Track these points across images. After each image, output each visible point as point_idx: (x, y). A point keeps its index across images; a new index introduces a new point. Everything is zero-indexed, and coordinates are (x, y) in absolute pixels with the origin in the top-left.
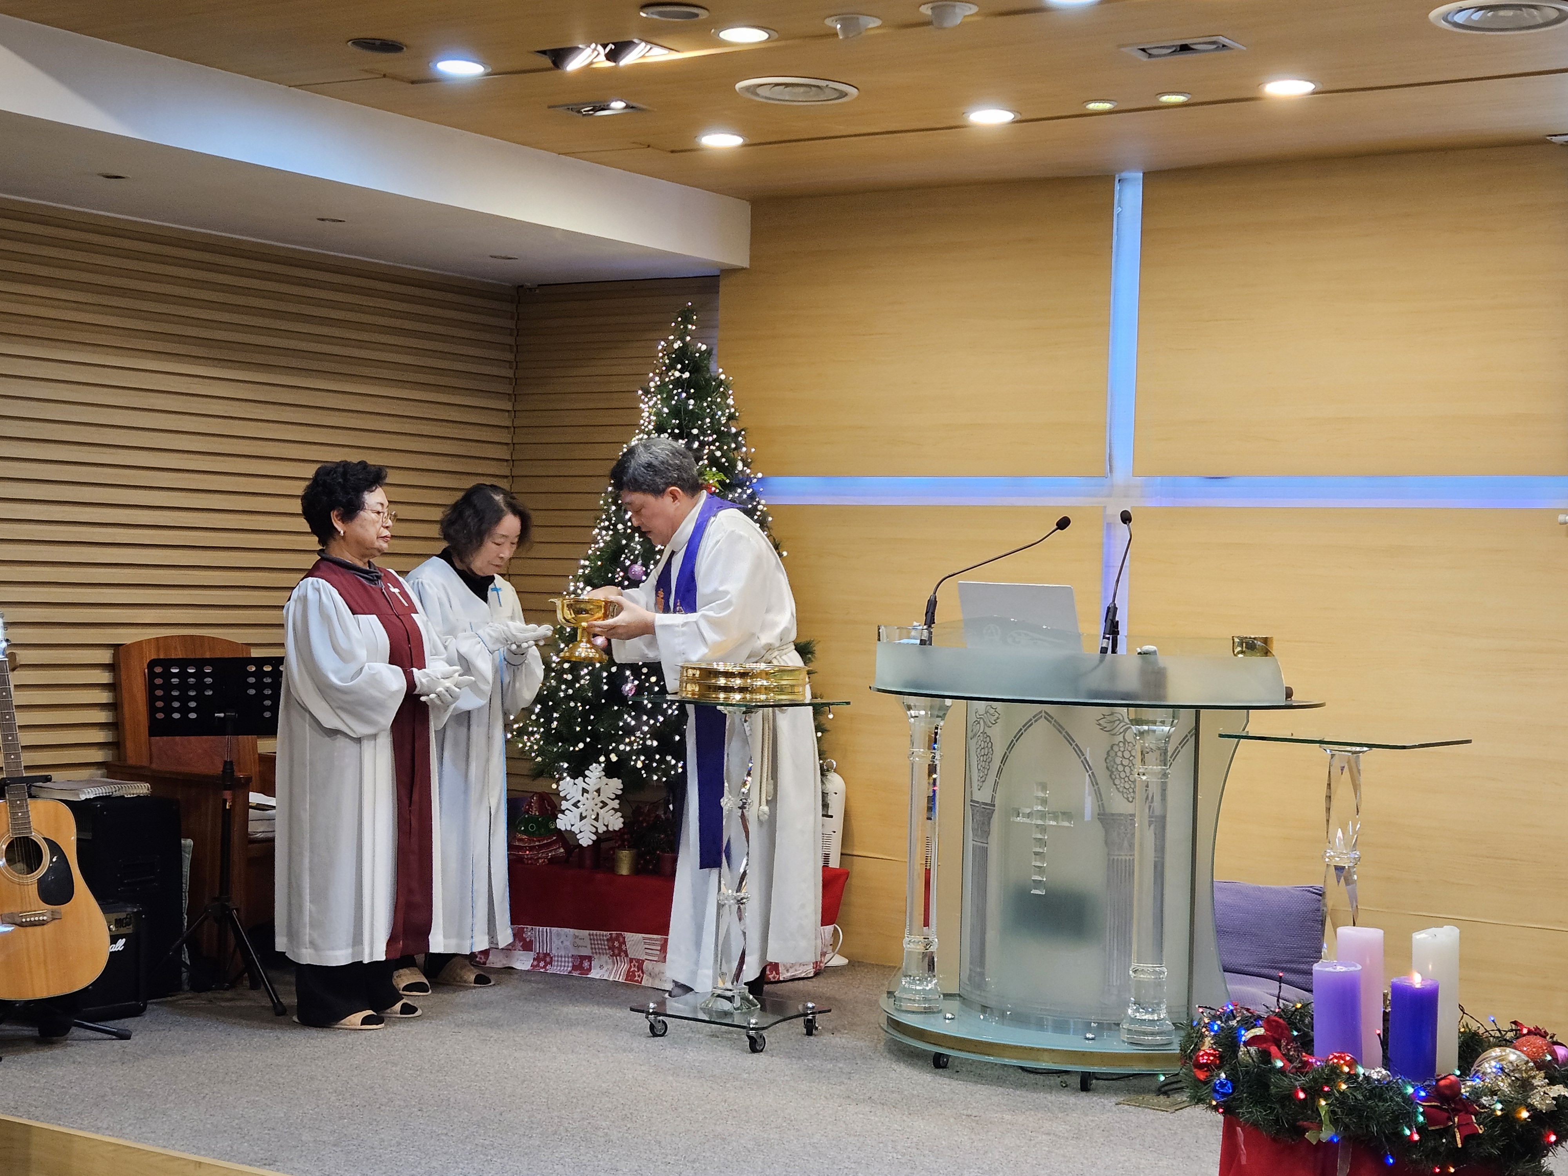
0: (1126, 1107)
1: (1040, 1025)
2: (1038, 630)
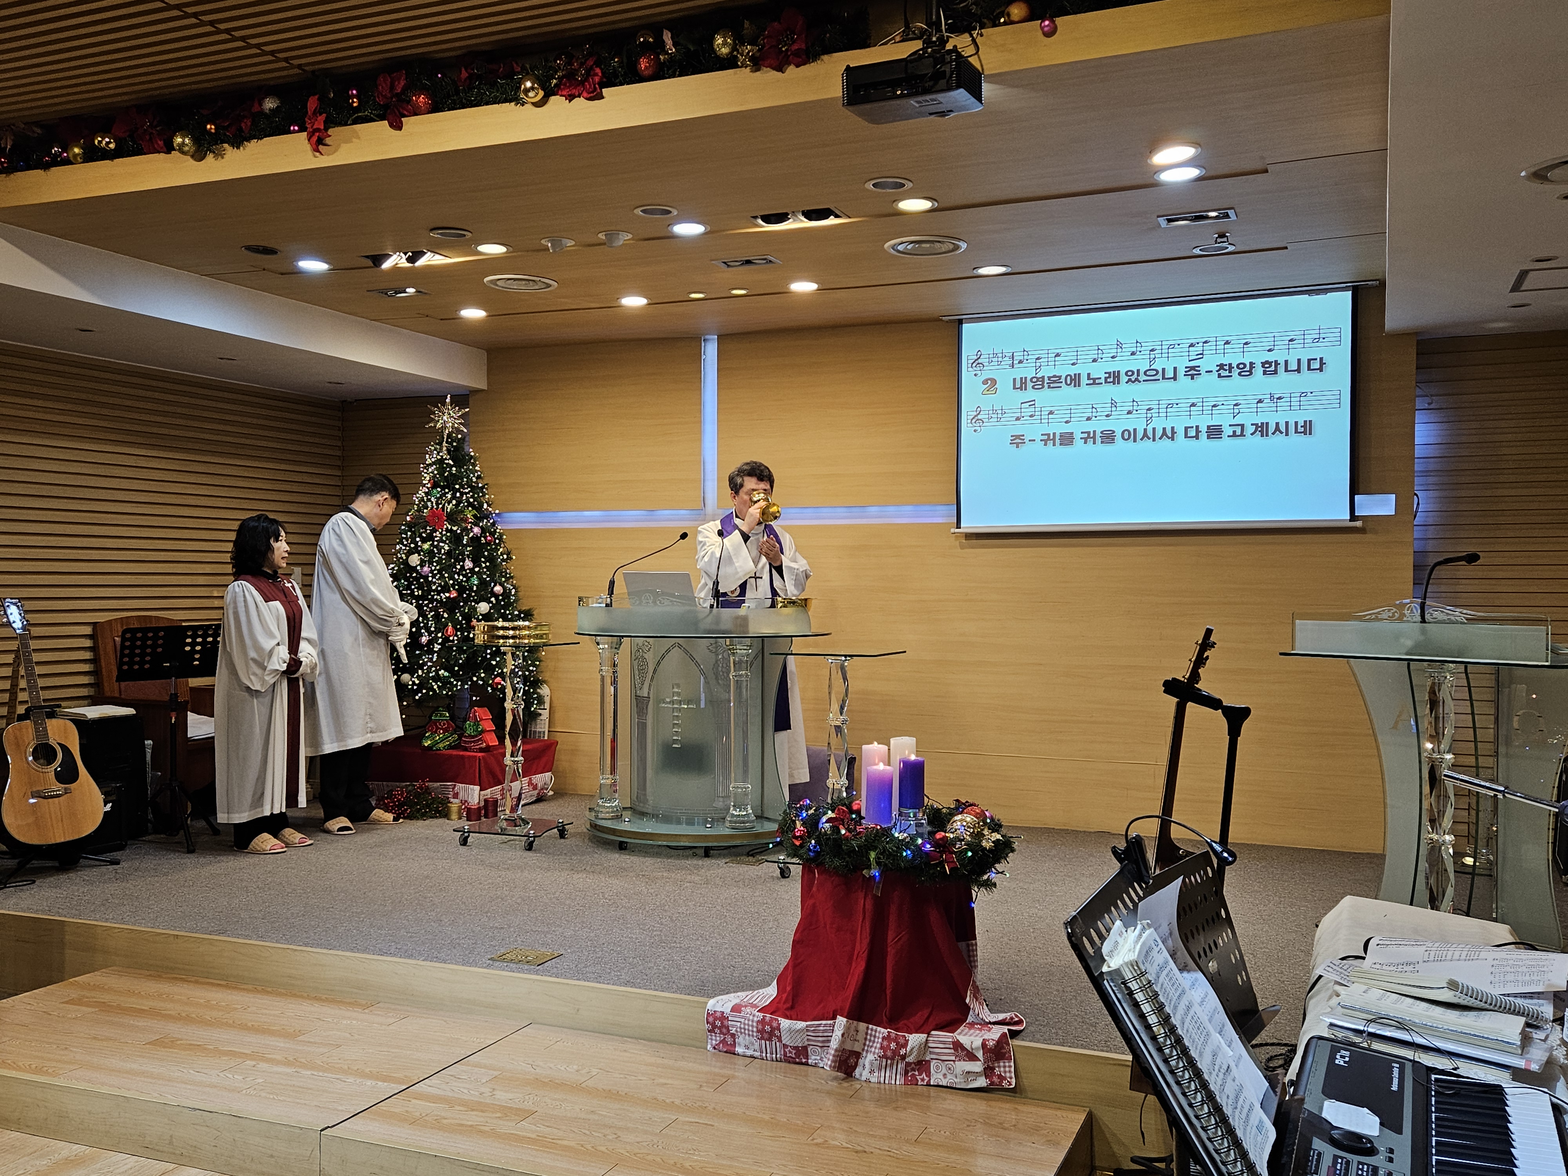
0: (731, 865)
1: (679, 821)
2: (674, 596)
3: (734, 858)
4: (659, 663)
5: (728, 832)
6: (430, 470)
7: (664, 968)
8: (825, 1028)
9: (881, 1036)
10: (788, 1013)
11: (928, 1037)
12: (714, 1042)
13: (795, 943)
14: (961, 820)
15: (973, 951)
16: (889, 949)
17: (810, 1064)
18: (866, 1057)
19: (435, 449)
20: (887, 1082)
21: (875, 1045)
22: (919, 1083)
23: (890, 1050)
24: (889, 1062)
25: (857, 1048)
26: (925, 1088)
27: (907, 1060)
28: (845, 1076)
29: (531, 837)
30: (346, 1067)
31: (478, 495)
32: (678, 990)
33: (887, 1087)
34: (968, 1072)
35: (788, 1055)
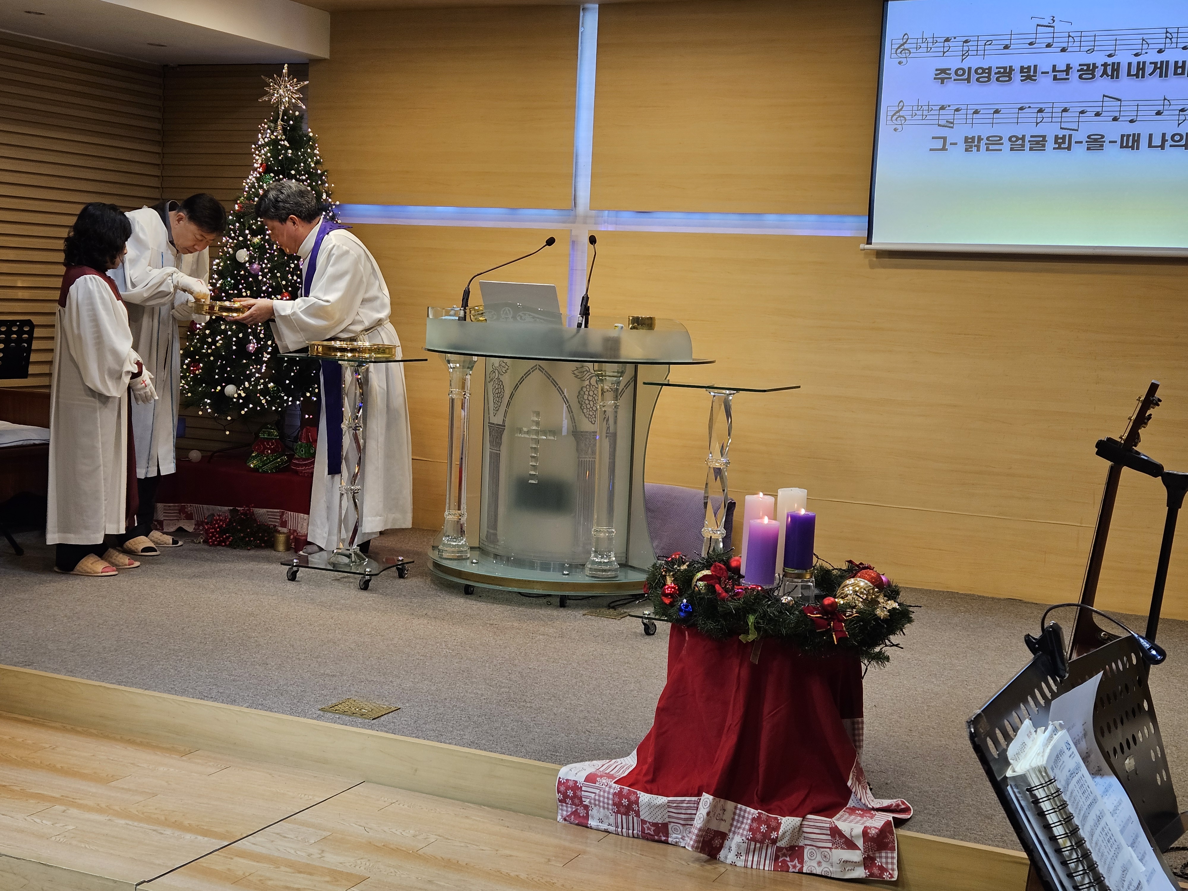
0: (590, 617)
1: (531, 565)
2: (536, 311)
3: (594, 610)
4: (516, 387)
5: (587, 580)
6: (263, 152)
7: (512, 729)
8: (688, 805)
9: (750, 817)
10: (648, 787)
11: (803, 821)
12: (565, 813)
13: (660, 711)
14: (853, 585)
15: (859, 729)
16: (765, 723)
17: (670, 842)
18: (733, 838)
19: (269, 128)
20: (754, 866)
21: (743, 826)
22: (791, 870)
23: (760, 832)
24: (758, 845)
25: (723, 828)
26: (797, 876)
27: (778, 845)
28: (709, 857)
29: (367, 575)
30: (163, 818)
31: (317, 183)
32: (527, 755)
33: (754, 872)
34: (846, 862)
35: (646, 832)
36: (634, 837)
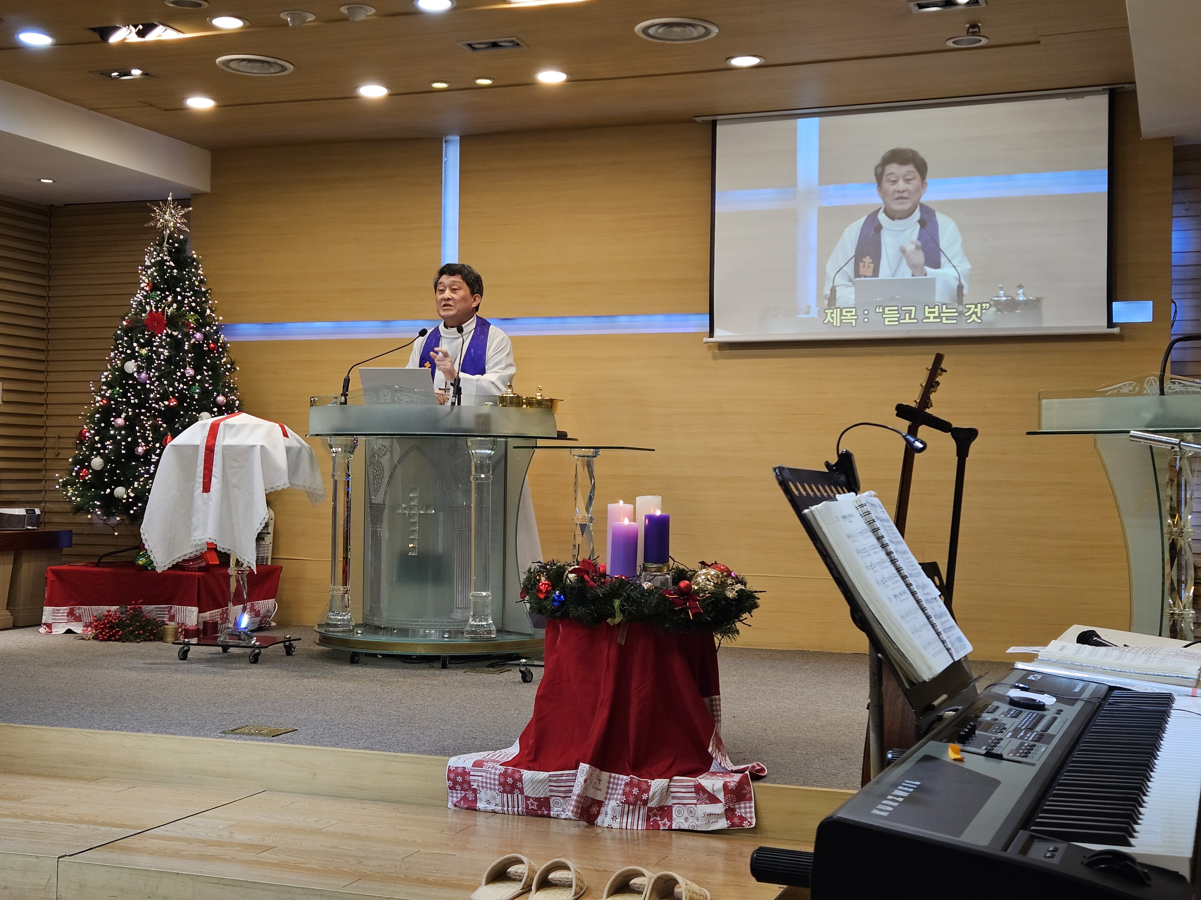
2: (412, 392)
4: (395, 467)
6: (149, 272)
8: (568, 776)
9: (624, 781)
10: (531, 766)
11: (670, 782)
12: (455, 799)
15: (716, 705)
16: (633, 698)
17: (551, 816)
18: (608, 804)
19: (155, 250)
20: (629, 827)
21: (617, 792)
22: (661, 828)
23: (633, 795)
24: (631, 807)
25: (599, 796)
27: (649, 805)
28: (588, 824)
31: (201, 299)
33: (629, 831)
34: (710, 815)
35: (530, 808)
36: (519, 814)
